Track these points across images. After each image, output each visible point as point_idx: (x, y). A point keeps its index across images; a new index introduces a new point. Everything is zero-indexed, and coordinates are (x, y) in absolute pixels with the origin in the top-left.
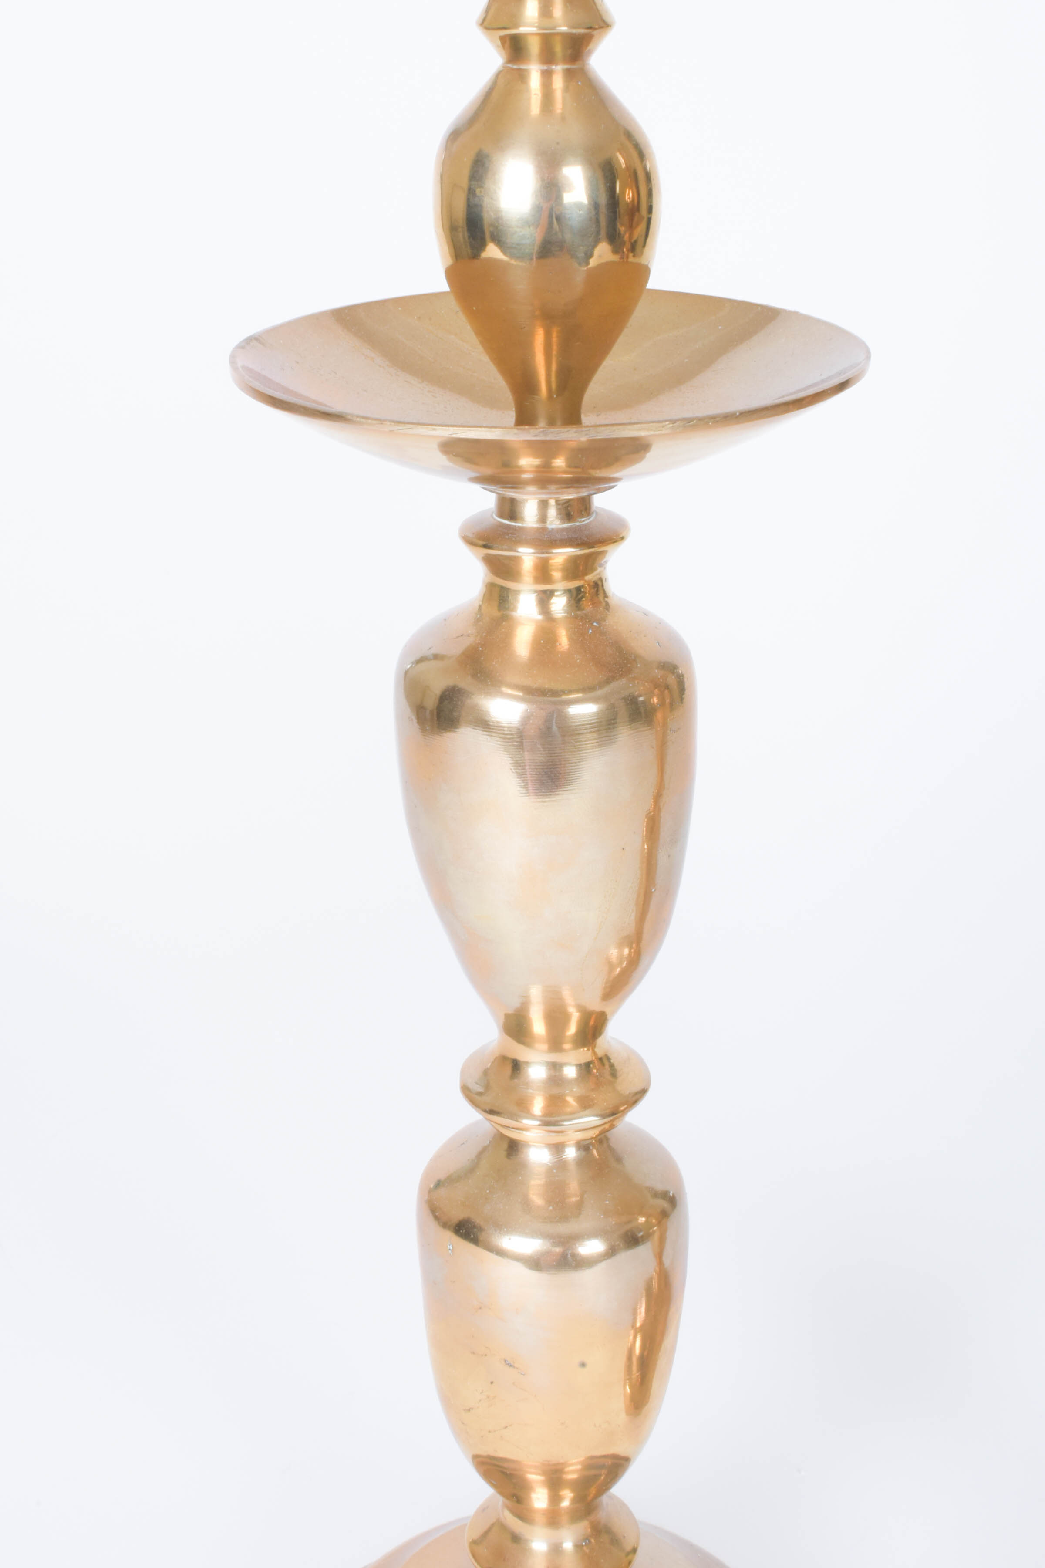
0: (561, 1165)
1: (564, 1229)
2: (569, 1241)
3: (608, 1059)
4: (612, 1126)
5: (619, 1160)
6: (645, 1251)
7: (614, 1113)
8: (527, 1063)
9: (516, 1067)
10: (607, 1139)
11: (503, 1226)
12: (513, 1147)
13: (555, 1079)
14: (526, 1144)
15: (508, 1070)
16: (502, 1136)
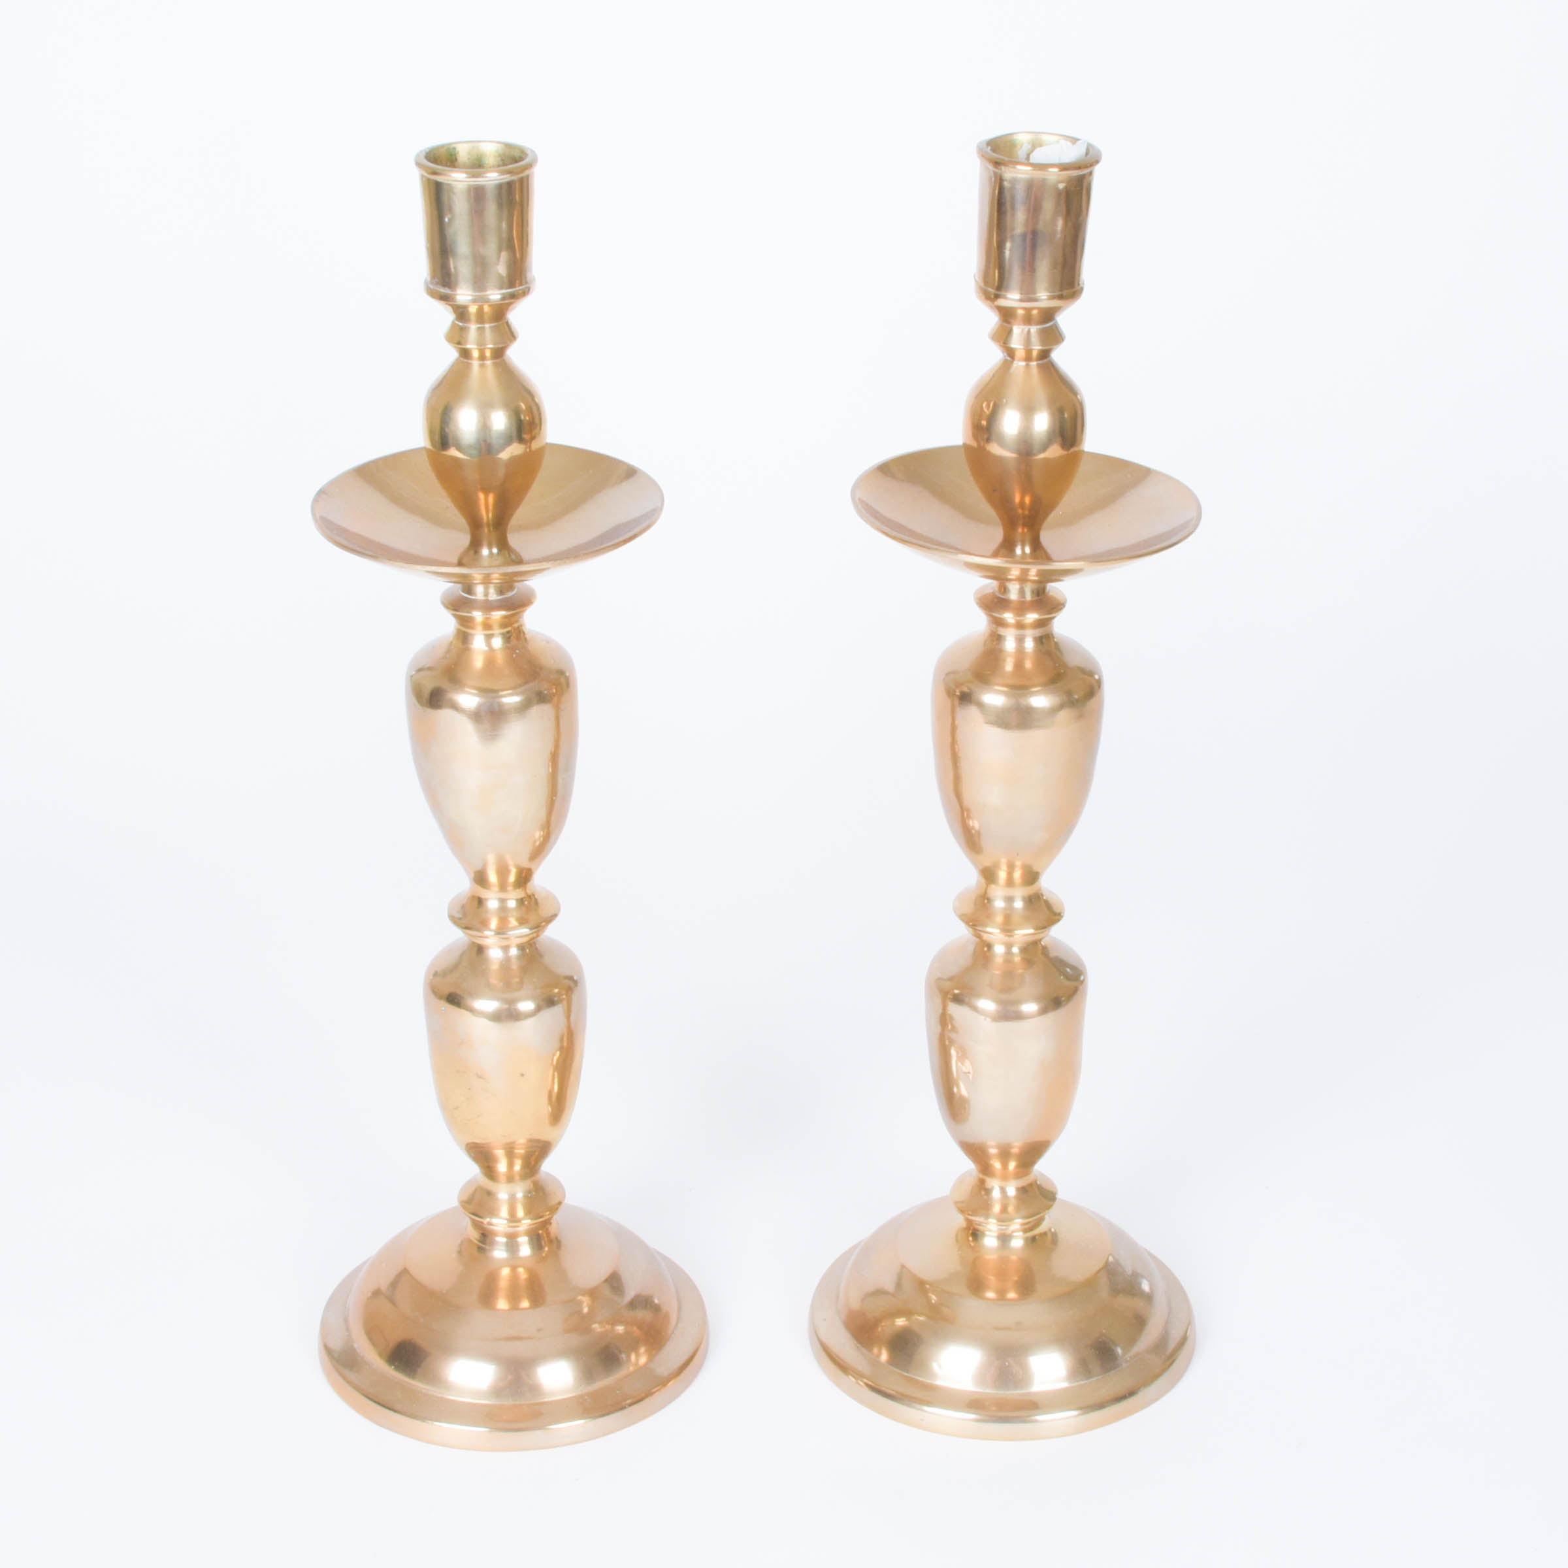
0: (507, 959)
1: (508, 996)
2: (511, 1002)
3: (534, 895)
4: (538, 936)
5: (541, 956)
6: (558, 1010)
7: (539, 927)
8: (487, 900)
9: (480, 902)
10: (535, 943)
11: (475, 995)
12: (480, 950)
13: (503, 909)
14: (488, 948)
15: (476, 903)
16: (474, 943)
